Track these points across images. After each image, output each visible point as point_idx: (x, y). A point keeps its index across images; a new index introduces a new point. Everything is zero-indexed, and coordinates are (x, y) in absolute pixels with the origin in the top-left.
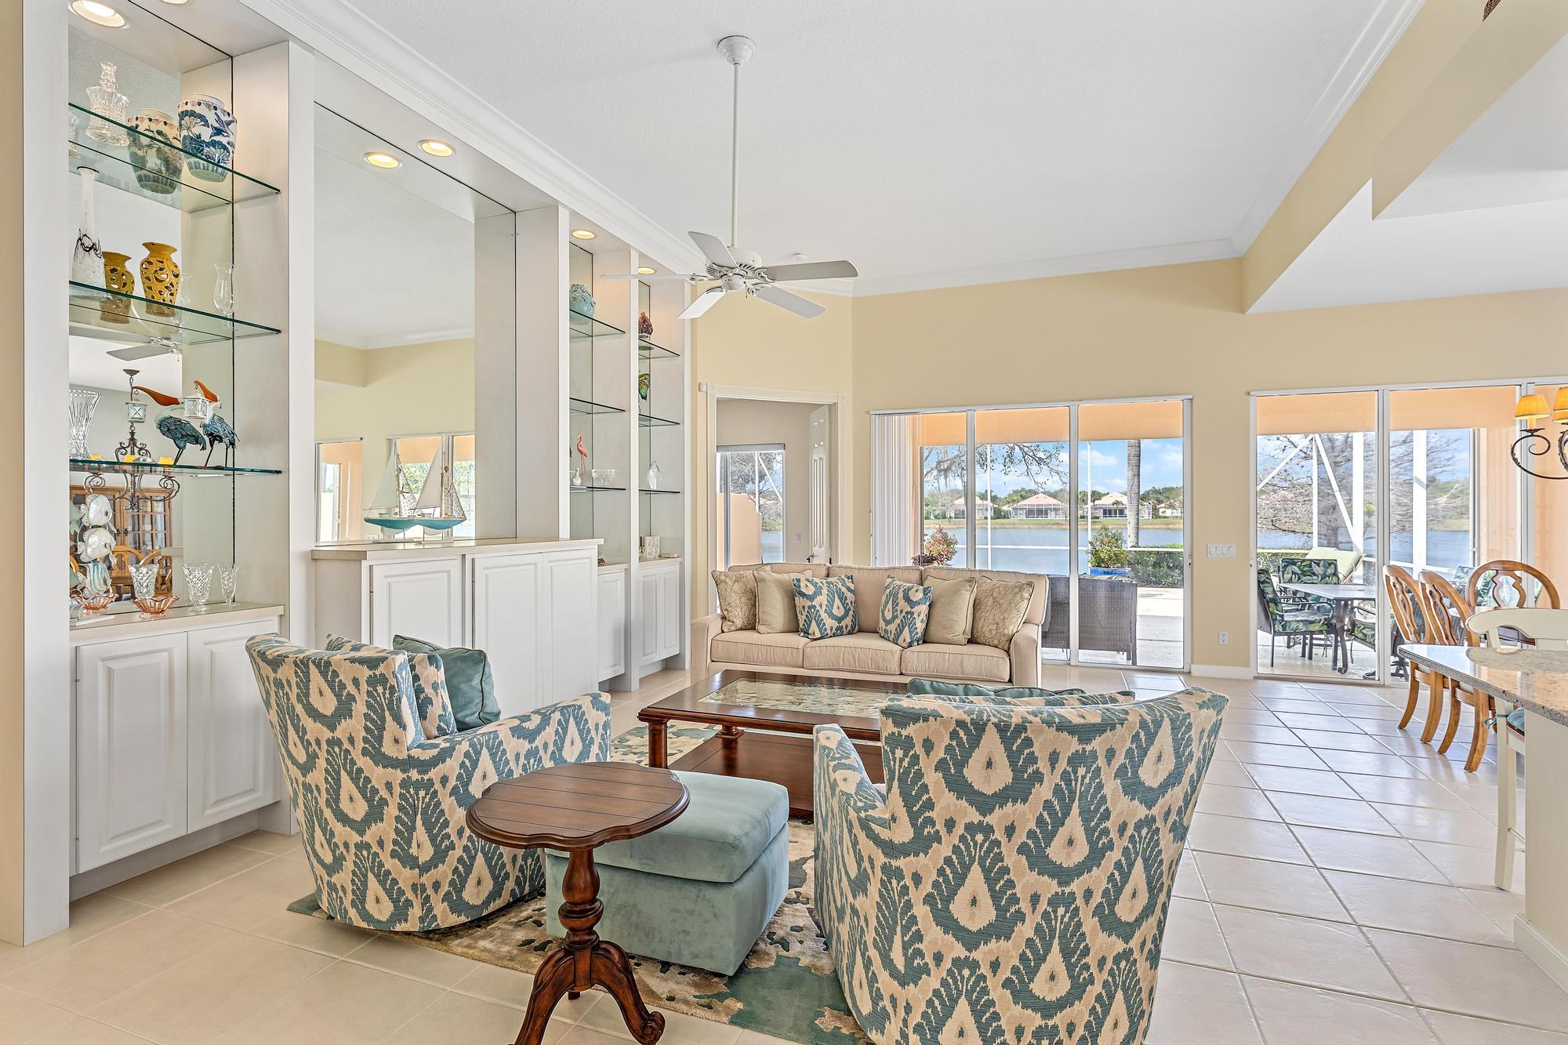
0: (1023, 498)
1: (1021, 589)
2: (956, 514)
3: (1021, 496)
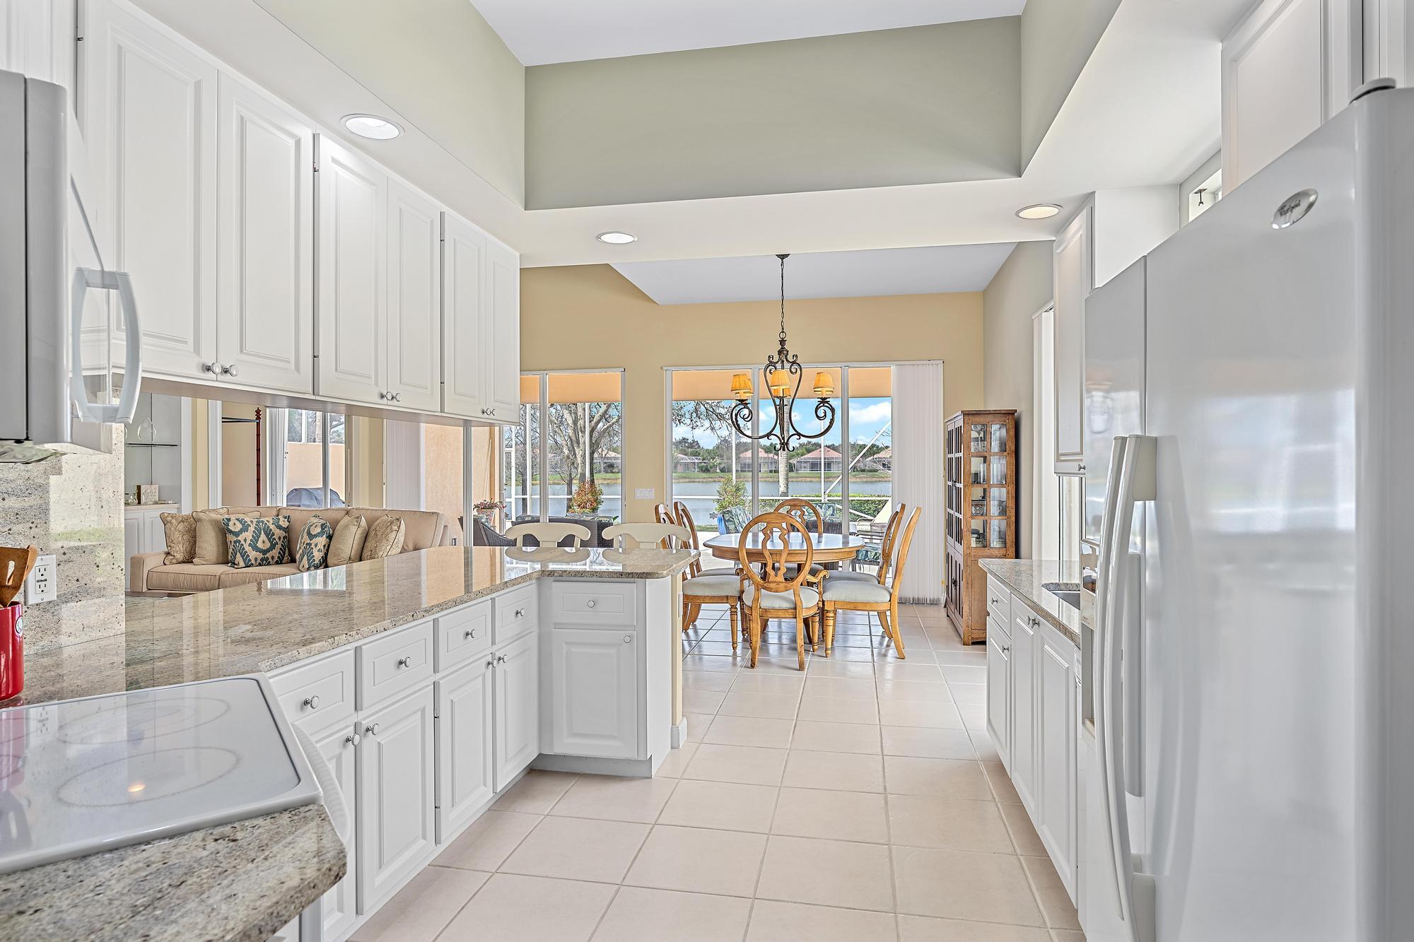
0: (809, 451)
1: (392, 523)
2: (741, 468)
3: (806, 449)
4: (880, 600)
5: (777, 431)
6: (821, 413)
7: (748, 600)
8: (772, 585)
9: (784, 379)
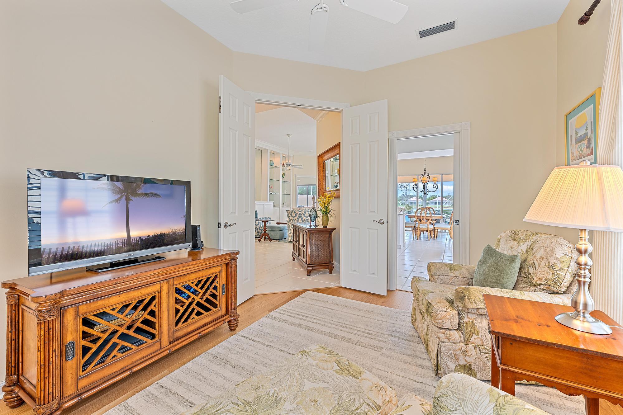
4: (448, 227)
5: (424, 191)
6: (434, 186)
7: (416, 226)
8: (423, 223)
9: (425, 179)
